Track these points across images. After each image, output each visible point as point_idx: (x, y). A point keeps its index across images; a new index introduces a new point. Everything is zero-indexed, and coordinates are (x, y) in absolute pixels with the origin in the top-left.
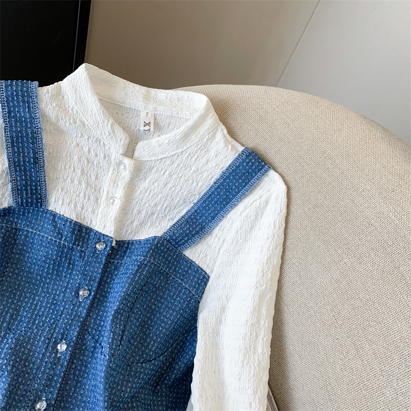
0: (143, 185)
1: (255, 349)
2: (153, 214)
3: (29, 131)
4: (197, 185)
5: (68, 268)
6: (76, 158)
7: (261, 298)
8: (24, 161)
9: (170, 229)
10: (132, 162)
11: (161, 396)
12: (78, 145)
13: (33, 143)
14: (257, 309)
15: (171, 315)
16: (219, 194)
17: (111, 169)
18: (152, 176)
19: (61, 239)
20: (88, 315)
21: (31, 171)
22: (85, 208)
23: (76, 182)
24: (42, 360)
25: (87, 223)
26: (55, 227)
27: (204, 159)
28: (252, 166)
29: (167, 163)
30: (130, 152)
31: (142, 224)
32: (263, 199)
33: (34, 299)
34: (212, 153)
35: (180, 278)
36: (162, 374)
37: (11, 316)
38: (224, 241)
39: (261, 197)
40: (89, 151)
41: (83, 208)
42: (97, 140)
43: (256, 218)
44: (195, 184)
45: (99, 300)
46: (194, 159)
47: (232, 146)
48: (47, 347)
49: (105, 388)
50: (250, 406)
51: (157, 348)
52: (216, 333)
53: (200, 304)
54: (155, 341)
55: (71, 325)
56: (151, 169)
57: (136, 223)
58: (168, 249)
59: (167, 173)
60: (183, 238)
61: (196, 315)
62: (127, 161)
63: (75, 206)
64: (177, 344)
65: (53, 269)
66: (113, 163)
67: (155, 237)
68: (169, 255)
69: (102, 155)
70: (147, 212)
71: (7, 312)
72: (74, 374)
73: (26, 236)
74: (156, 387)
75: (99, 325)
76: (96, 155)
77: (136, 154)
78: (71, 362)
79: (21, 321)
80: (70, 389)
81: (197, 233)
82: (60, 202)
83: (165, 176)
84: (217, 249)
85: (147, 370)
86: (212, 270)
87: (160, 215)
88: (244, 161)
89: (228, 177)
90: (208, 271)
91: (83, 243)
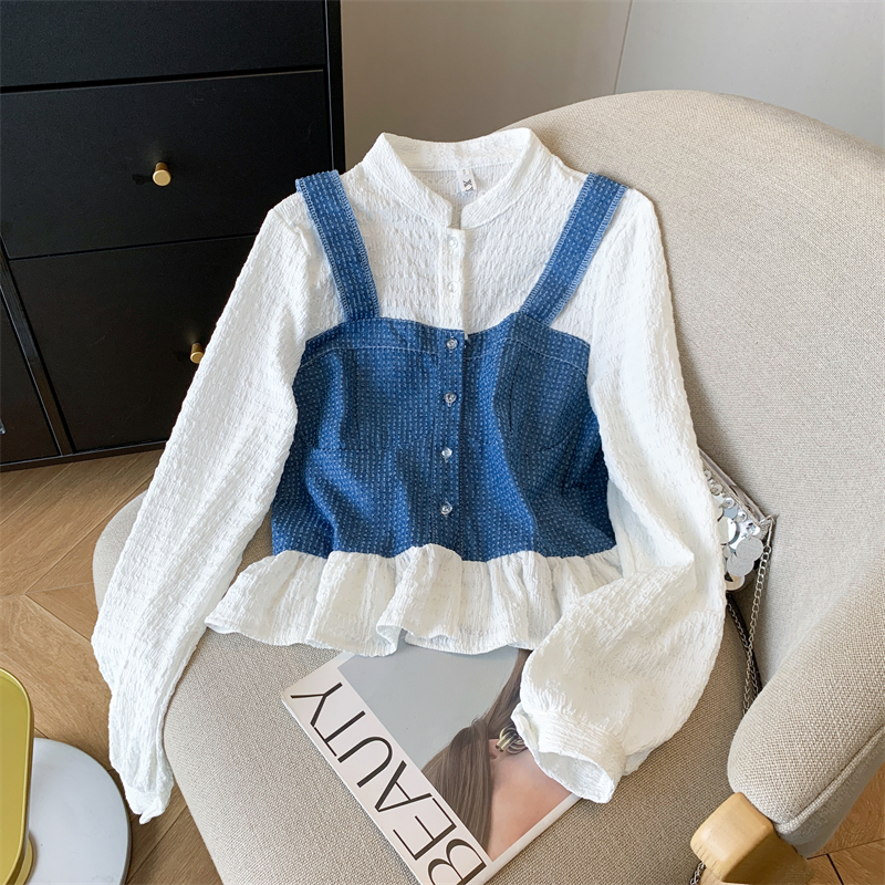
0: (481, 259)
1: (666, 395)
2: (500, 291)
3: (344, 226)
4: (544, 238)
5: (424, 378)
6: (398, 247)
7: (658, 337)
8: (347, 263)
9: (526, 301)
10: (462, 232)
11: (573, 497)
12: (397, 231)
13: (351, 239)
14: (657, 350)
15: (557, 394)
16: (573, 240)
17: (440, 249)
18: (489, 243)
19: (406, 346)
20: (463, 419)
21: (356, 273)
22: (423, 304)
23: (405, 276)
24: (430, 468)
25: (428, 322)
26: (396, 334)
27: (544, 203)
28: (604, 191)
29: (502, 222)
30: (456, 223)
31: (491, 308)
32: (628, 227)
33: (398, 419)
34: (552, 193)
35: (554, 355)
36: (566, 471)
37: (381, 436)
38: (595, 296)
39: (625, 226)
40: (411, 235)
41: (420, 305)
42: (417, 218)
43: (627, 253)
44: (541, 237)
45: (469, 403)
46: (532, 207)
47: (574, 177)
48: (431, 456)
49: (510, 468)
50: (679, 453)
51: (552, 432)
52: (616, 400)
53: (588, 380)
54: (547, 425)
55: (448, 431)
56: (485, 236)
57: (483, 308)
58: (531, 324)
59: (505, 234)
60: (545, 307)
61: (587, 395)
62: (456, 233)
63: (412, 305)
64: (574, 433)
65: (408, 383)
66: (441, 242)
67: (512, 315)
68: (534, 333)
69: (427, 235)
70: (493, 291)
71: (375, 434)
72: (469, 477)
73: (366, 355)
74: (563, 486)
75: (479, 426)
76: (420, 237)
77: (464, 223)
78: (462, 467)
79: (392, 440)
80: (470, 492)
81: (560, 296)
82: (394, 304)
83: (503, 240)
84: (590, 308)
85: (548, 457)
86: (591, 336)
87: (510, 291)
88: (592, 189)
89: (579, 215)
90: (586, 339)
91: (431, 346)
